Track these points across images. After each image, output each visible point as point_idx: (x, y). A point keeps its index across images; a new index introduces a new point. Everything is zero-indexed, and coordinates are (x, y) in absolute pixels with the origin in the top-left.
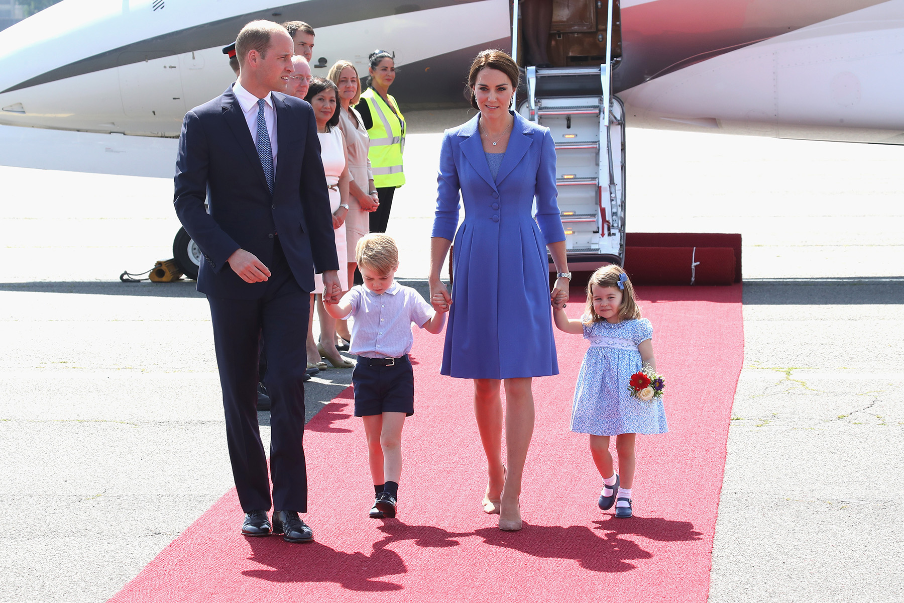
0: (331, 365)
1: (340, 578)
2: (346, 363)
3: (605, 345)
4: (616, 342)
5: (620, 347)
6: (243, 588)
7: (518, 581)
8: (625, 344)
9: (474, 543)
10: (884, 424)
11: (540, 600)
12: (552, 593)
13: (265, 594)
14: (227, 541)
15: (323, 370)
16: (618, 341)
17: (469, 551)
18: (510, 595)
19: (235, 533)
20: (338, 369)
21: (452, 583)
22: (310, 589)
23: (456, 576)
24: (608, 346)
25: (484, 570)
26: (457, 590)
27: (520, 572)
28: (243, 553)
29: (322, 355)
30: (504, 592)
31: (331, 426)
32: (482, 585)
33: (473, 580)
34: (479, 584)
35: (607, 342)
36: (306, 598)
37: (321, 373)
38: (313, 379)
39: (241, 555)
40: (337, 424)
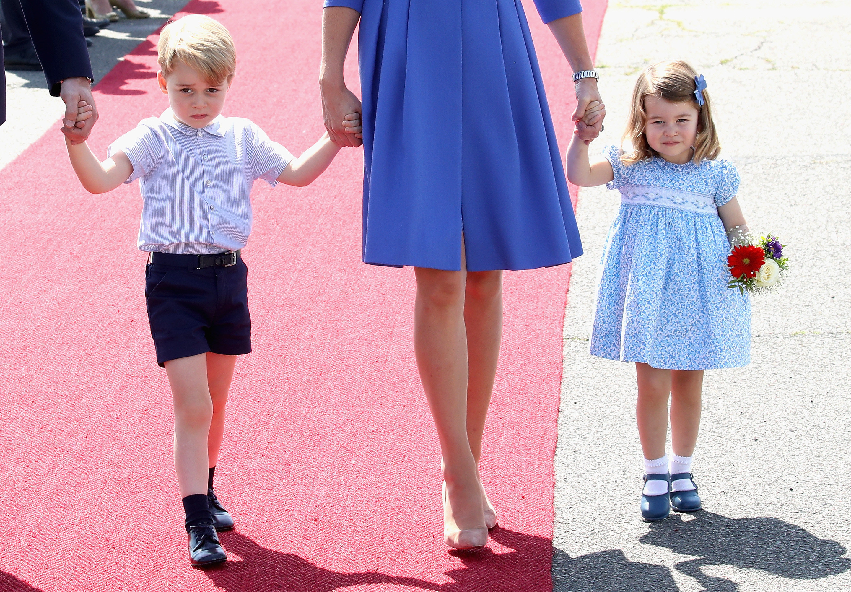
0: (123, 15)
1: (139, 264)
2: (142, 13)
3: (669, 204)
4: (686, 198)
5: (694, 209)
6: (25, 279)
7: (347, 262)
8: (701, 204)
9: (295, 219)
10: (774, 69)
11: (374, 284)
12: (387, 275)
13: (51, 285)
14: (5, 224)
15: (114, 21)
16: (691, 198)
17: (289, 229)
18: (339, 278)
19: (14, 214)
20: (132, 20)
21: (270, 266)
22: (103, 277)
23: (275, 258)
24: (674, 206)
25: (308, 250)
26: (276, 275)
27: (350, 252)
28: (25, 237)
29: (112, 4)
30: (331, 276)
31: (124, 87)
32: (305, 268)
33: (294, 262)
34: (302, 267)
35: (671, 198)
36: (100, 288)
37: (112, 25)
38: (104, 33)
39: (22, 240)
40: (132, 84)
